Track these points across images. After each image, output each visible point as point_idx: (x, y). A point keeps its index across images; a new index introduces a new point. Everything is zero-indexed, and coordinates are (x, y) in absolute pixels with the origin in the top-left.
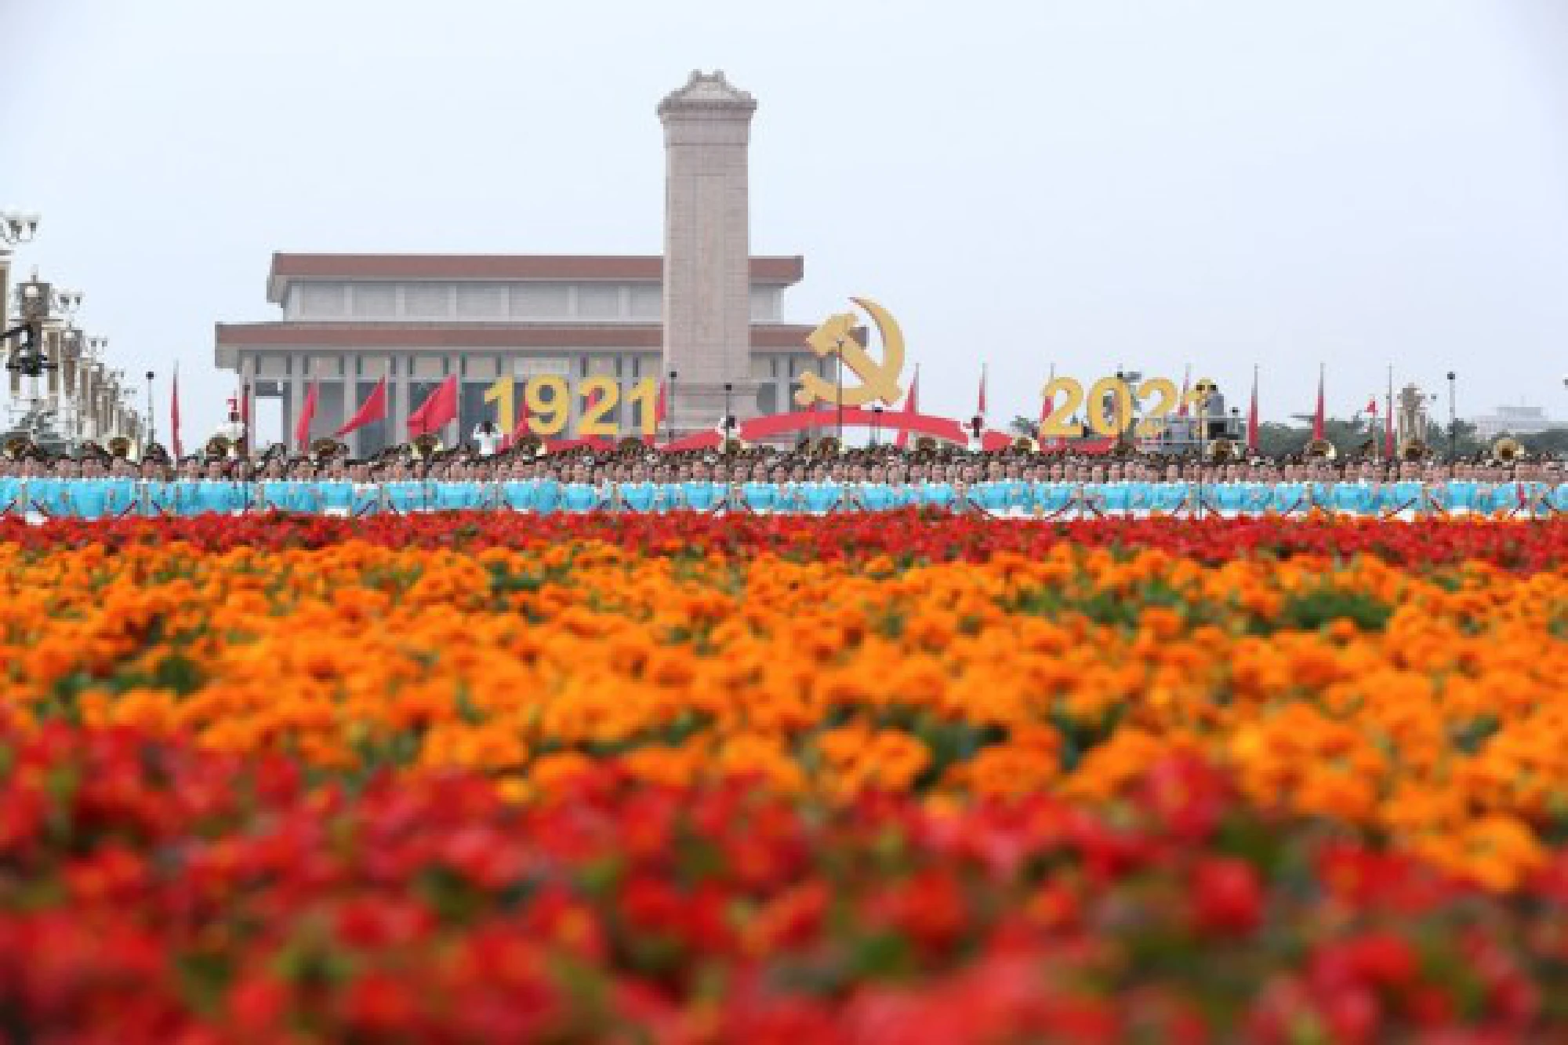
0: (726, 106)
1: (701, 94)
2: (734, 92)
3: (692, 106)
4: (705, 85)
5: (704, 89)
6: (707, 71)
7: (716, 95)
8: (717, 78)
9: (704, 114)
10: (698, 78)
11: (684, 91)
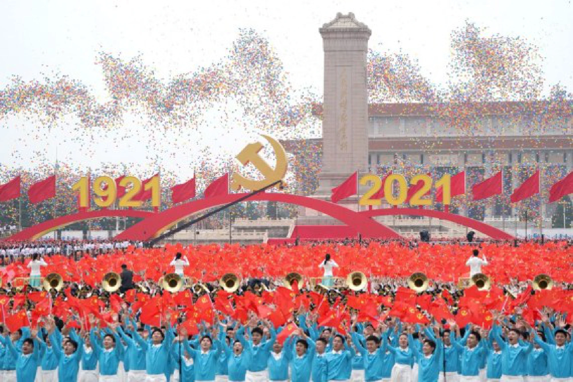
0: (351, 31)
1: (340, 25)
2: (357, 23)
3: (334, 31)
4: (342, 20)
5: (341, 22)
6: (345, 13)
7: (348, 25)
8: (351, 17)
9: (340, 35)
10: (340, 16)
11: (331, 24)
